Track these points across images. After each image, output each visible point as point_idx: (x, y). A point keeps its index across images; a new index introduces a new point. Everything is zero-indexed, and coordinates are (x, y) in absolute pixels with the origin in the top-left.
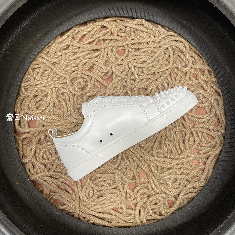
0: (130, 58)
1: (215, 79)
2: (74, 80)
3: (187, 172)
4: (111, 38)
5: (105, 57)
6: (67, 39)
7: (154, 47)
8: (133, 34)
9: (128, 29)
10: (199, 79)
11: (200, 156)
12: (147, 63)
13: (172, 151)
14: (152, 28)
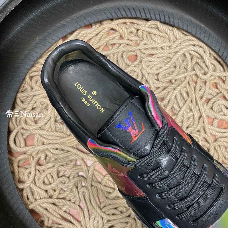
0: (144, 64)
7: (170, 52)
9: (140, 33)
10: (220, 88)
14: (167, 31)
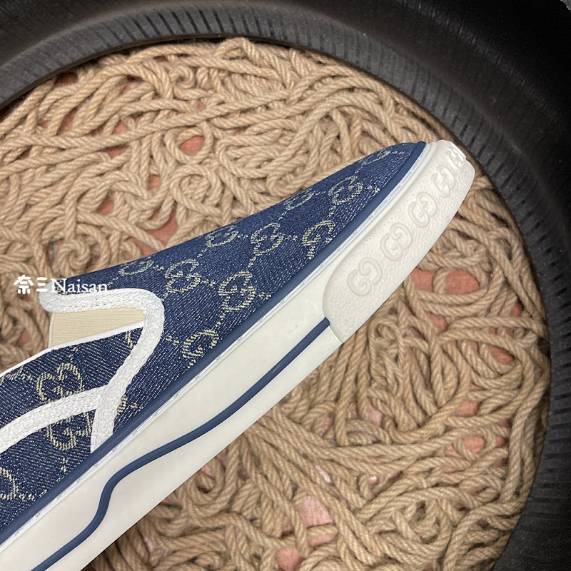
0: (221, 153)
1: (484, 179)
2: (56, 247)
3: (454, 478)
4: (154, 105)
5: (146, 164)
6: (20, 127)
7: (288, 114)
8: (219, 87)
9: (201, 75)
11: (487, 420)
12: (274, 163)
13: (397, 419)
14: (272, 61)
